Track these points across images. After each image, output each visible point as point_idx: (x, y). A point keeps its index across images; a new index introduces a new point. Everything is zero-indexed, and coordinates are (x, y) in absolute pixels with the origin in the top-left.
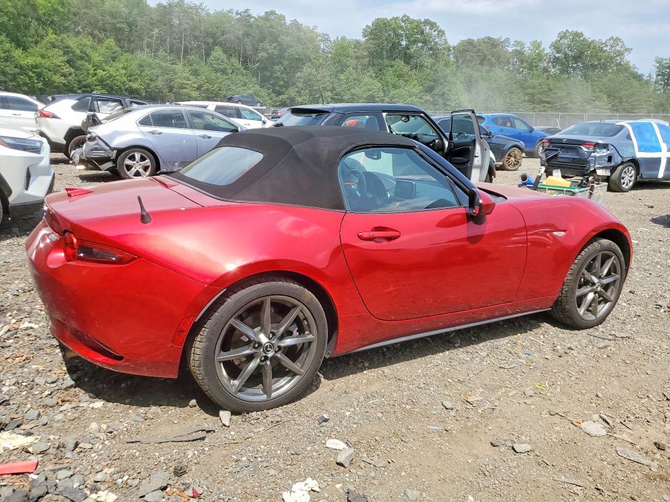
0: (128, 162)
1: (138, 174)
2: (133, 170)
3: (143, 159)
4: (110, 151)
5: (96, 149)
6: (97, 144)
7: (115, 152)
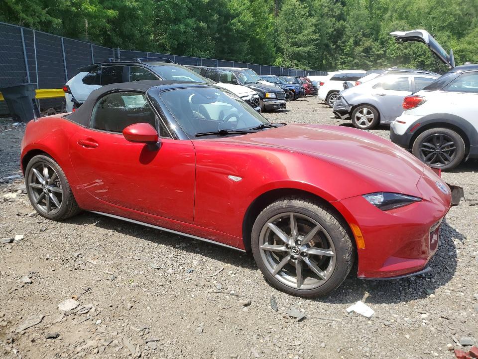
0: (358, 115)
1: (363, 123)
2: (361, 121)
3: (369, 113)
4: (348, 107)
5: (340, 105)
6: (341, 102)
7: (351, 107)
